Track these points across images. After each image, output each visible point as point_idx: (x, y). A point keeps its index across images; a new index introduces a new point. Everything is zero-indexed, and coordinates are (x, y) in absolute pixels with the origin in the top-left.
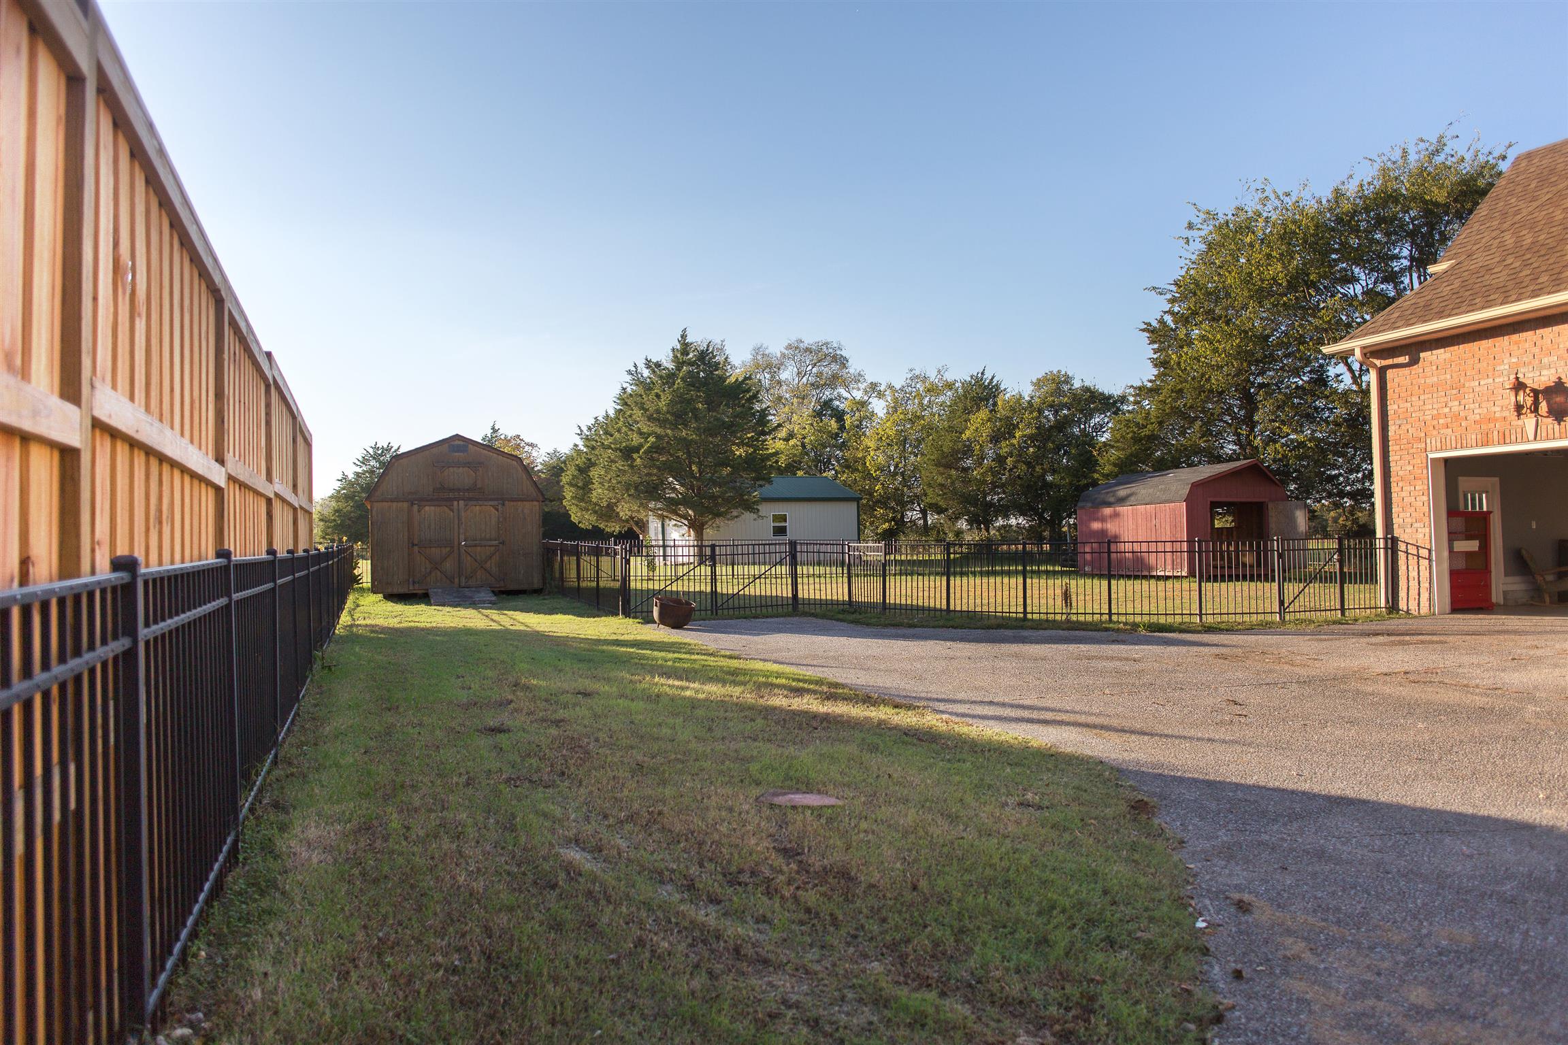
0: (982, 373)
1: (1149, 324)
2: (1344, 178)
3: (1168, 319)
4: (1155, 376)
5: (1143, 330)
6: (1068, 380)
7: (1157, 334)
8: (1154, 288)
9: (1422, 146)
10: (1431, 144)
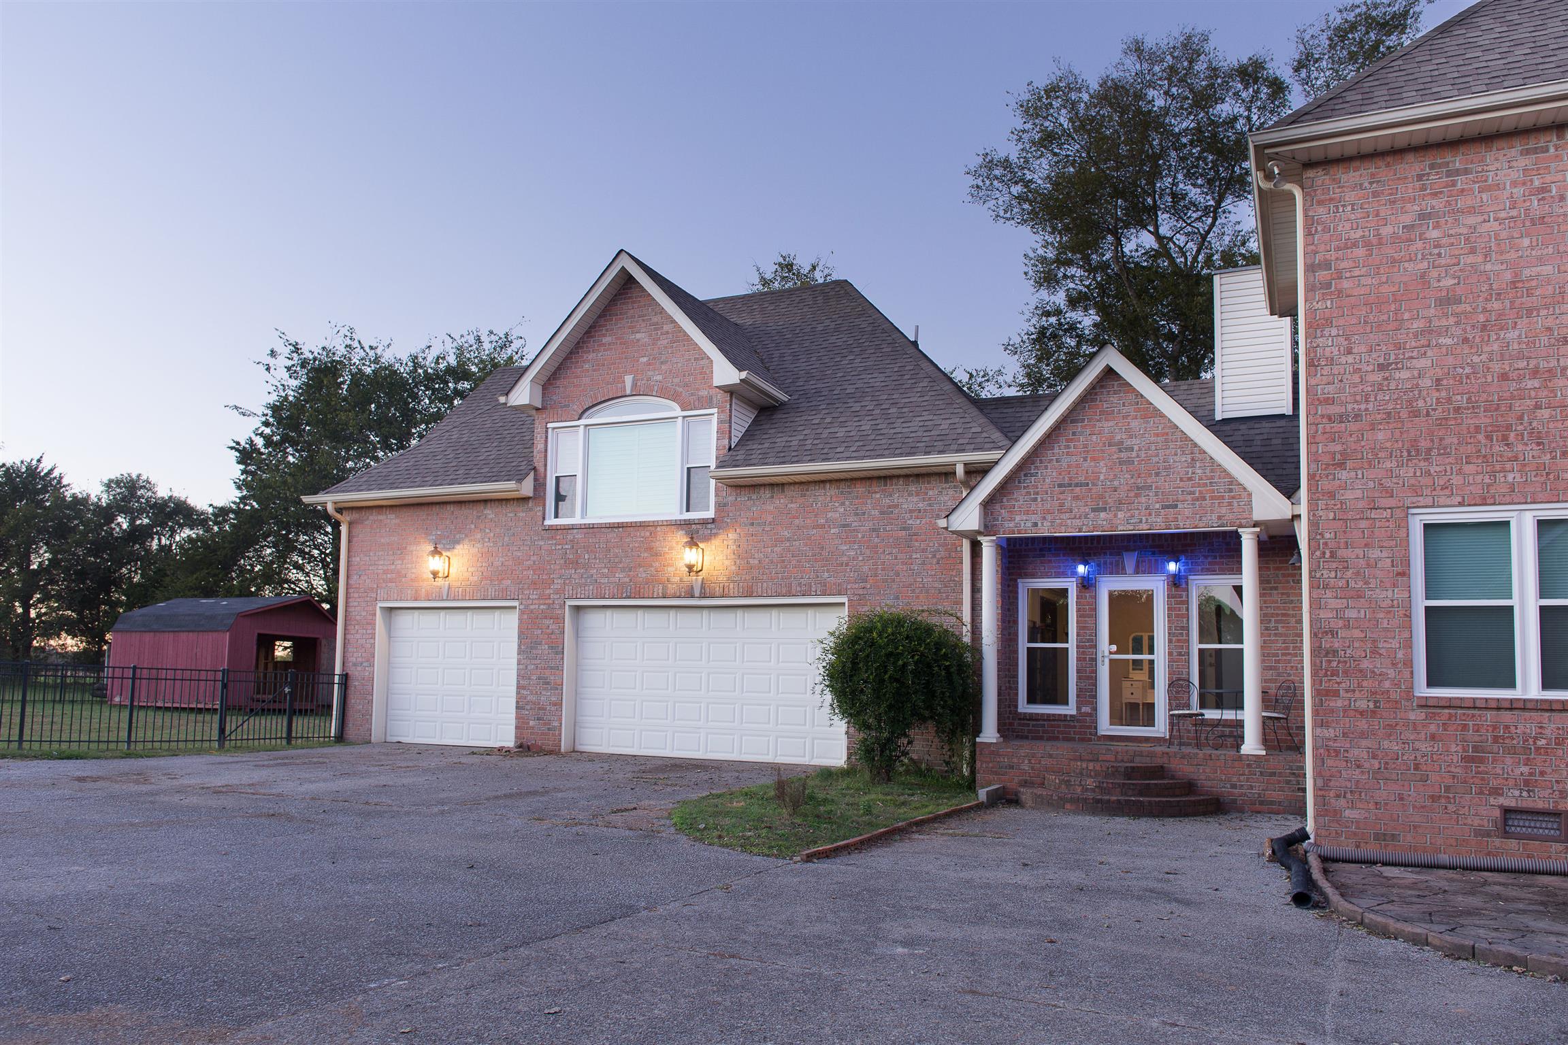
0: (39, 461)
1: (238, 443)
2: (424, 347)
3: (260, 442)
4: (240, 498)
5: (232, 448)
6: (148, 486)
7: (246, 455)
8: (236, 408)
9: (493, 338)
10: (500, 338)
